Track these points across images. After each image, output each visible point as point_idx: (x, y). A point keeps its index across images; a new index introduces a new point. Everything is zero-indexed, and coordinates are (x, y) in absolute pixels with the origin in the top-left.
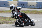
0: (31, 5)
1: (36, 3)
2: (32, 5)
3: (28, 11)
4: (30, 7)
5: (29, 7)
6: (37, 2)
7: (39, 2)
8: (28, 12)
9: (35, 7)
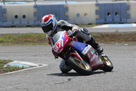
0: (16, 17)
1: (33, 10)
2: (20, 15)
3: (10, 36)
4: (15, 24)
5: (10, 24)
6: (36, 7)
7: (43, 6)
8: (10, 38)
9: (31, 23)
